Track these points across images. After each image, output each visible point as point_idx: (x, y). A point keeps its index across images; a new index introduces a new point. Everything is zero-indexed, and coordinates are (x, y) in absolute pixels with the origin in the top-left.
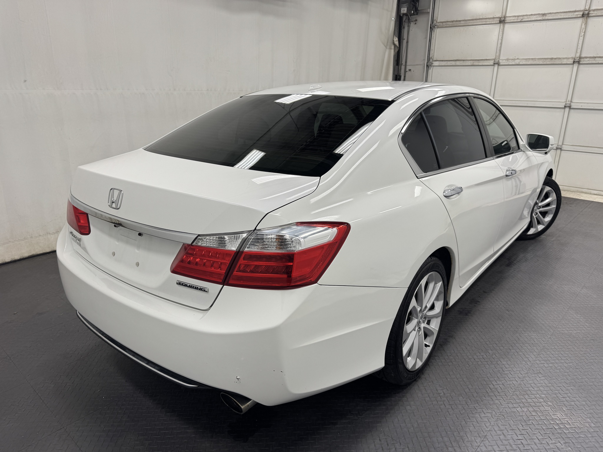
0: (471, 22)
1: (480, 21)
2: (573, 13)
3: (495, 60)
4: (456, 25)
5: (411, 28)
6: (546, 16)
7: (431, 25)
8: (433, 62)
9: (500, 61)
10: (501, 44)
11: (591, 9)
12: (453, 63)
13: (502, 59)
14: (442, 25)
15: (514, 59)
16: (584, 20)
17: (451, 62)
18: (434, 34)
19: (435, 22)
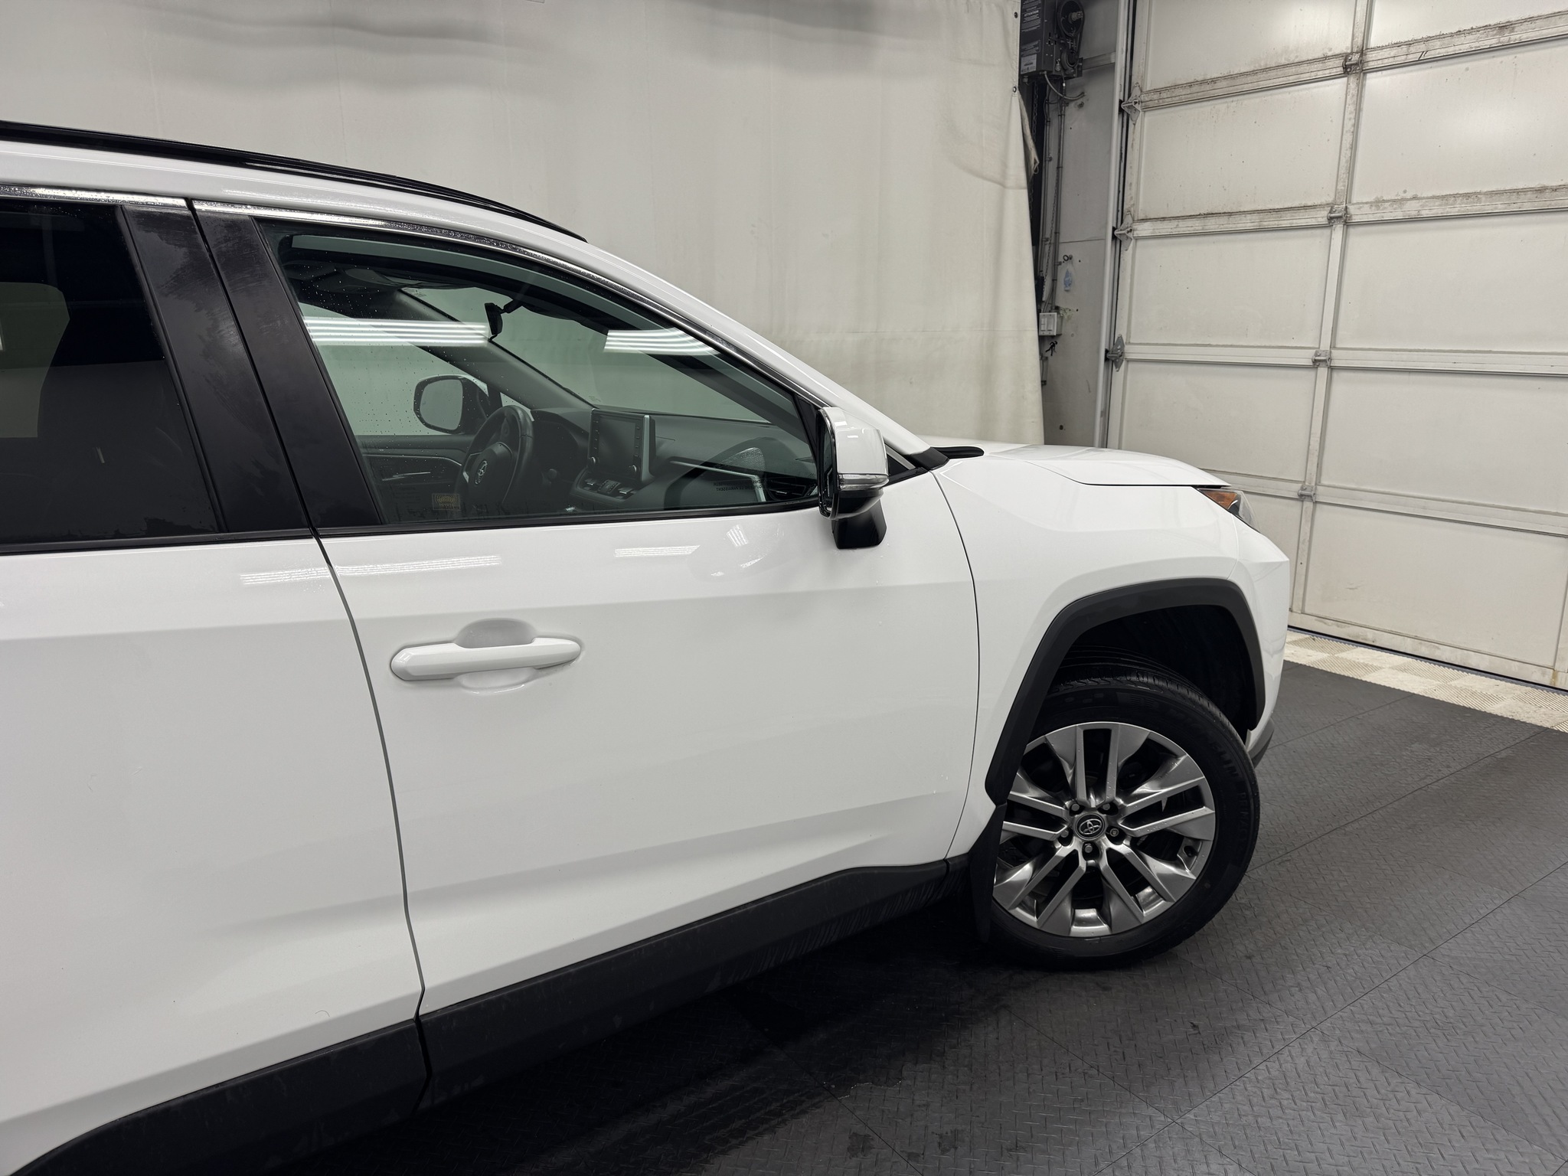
0: (1249, 79)
1: (1280, 72)
3: (1332, 208)
4: (1201, 95)
5: (1067, 122)
6: (1513, 30)
7: (1121, 102)
8: (1136, 226)
9: (1352, 209)
10: (1352, 148)
12: (1196, 225)
13: (1358, 203)
14: (1159, 100)
15: (1401, 201)
17: (1189, 222)
18: (1134, 133)
19: (1136, 92)
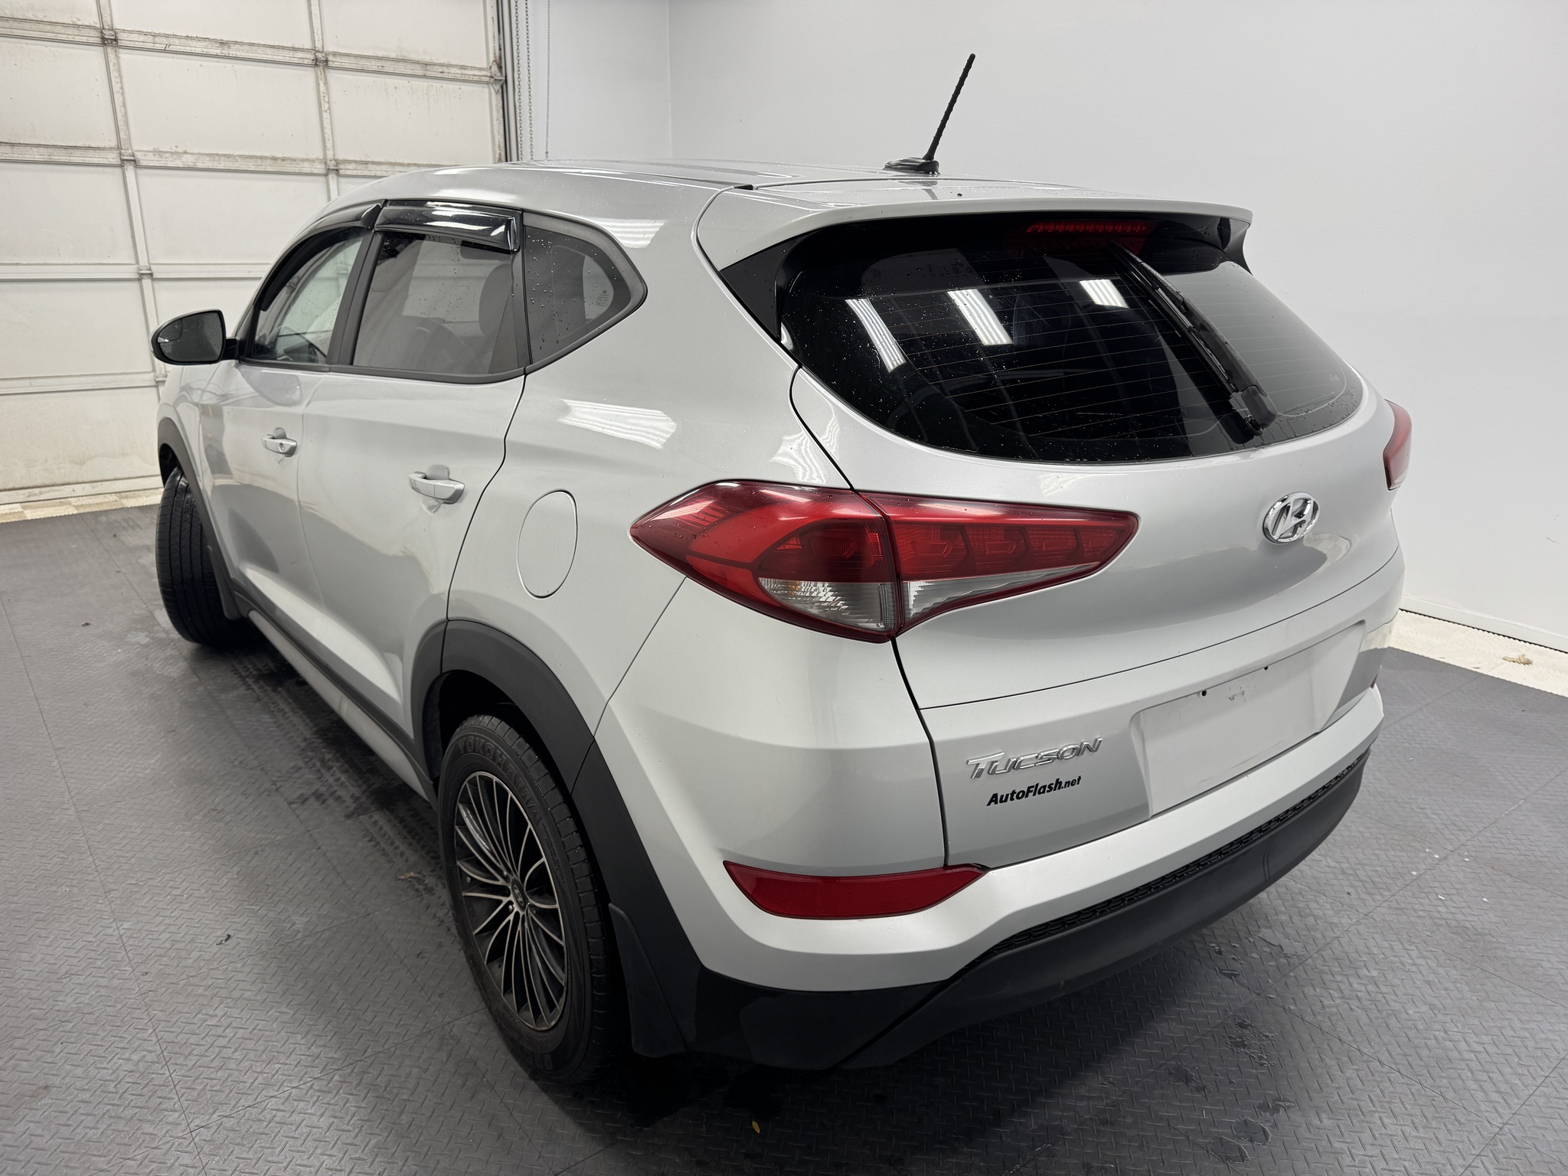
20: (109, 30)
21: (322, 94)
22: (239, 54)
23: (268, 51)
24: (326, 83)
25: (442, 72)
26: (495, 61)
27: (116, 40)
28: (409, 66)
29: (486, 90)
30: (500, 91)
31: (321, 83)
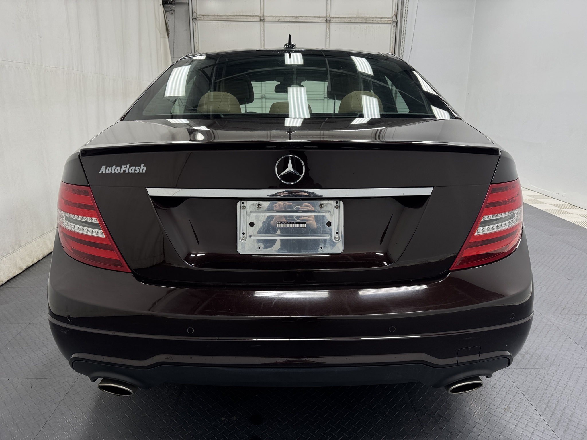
0: (233, 17)
1: (242, 17)
2: (319, 18)
4: (218, 19)
6: (298, 18)
7: (192, 17)
11: (331, 16)
14: (203, 18)
16: (327, 25)
18: (195, 27)
19: (195, 15)
20: (262, 16)
21: (327, 32)
22: (301, 20)
23: (311, 18)
24: (329, 28)
25: (373, 21)
26: (394, 14)
27: (264, 19)
28: (360, 19)
29: (390, 26)
30: (395, 26)
31: (328, 28)
